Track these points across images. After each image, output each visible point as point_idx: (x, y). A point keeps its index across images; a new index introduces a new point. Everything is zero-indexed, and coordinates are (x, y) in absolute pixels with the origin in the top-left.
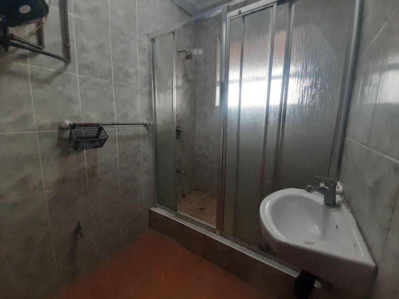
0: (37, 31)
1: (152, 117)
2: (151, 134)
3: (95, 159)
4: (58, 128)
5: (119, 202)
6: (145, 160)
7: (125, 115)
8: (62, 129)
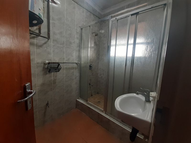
0: (39, 28)
1: (79, 60)
2: (79, 67)
3: (56, 76)
4: (43, 64)
5: (64, 95)
6: (76, 78)
7: (69, 59)
8: (45, 64)
